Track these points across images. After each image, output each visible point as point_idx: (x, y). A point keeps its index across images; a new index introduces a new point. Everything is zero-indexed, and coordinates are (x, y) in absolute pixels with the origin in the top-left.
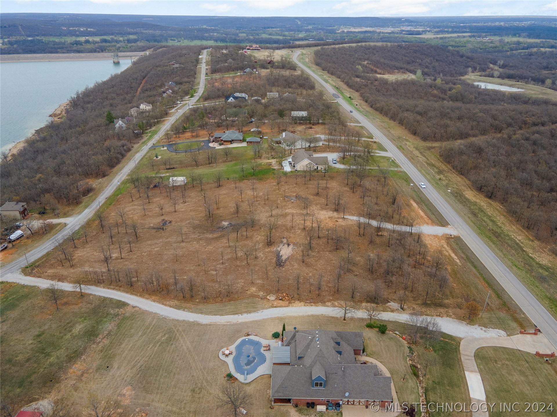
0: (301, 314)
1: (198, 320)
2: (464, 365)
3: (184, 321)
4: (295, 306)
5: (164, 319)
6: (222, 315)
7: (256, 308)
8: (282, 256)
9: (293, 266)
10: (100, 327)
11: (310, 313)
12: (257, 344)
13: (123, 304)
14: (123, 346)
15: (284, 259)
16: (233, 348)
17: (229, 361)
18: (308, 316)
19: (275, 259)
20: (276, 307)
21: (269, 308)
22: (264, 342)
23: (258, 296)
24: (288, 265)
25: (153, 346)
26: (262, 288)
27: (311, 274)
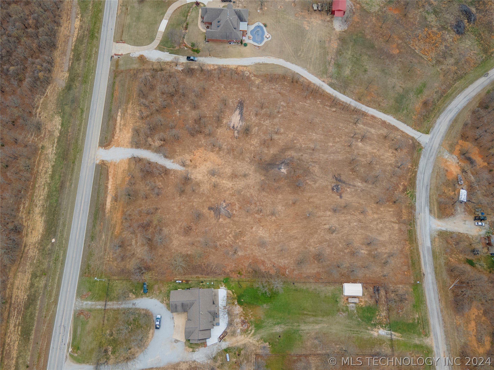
0: (232, 59)
1: (285, 62)
2: (162, 35)
3: (293, 63)
4: (234, 65)
5: (304, 67)
6: (273, 64)
7: (256, 67)
8: (239, 114)
9: (232, 102)
10: (336, 69)
11: (227, 59)
12: (254, 41)
13: (331, 85)
14: (318, 53)
15: (238, 110)
16: (266, 40)
17: (266, 33)
18: (228, 57)
19: (244, 112)
20: (245, 66)
21: (248, 66)
22: (251, 42)
23: (255, 76)
24: (236, 102)
25: (304, 50)
26: (253, 83)
27: (222, 92)
